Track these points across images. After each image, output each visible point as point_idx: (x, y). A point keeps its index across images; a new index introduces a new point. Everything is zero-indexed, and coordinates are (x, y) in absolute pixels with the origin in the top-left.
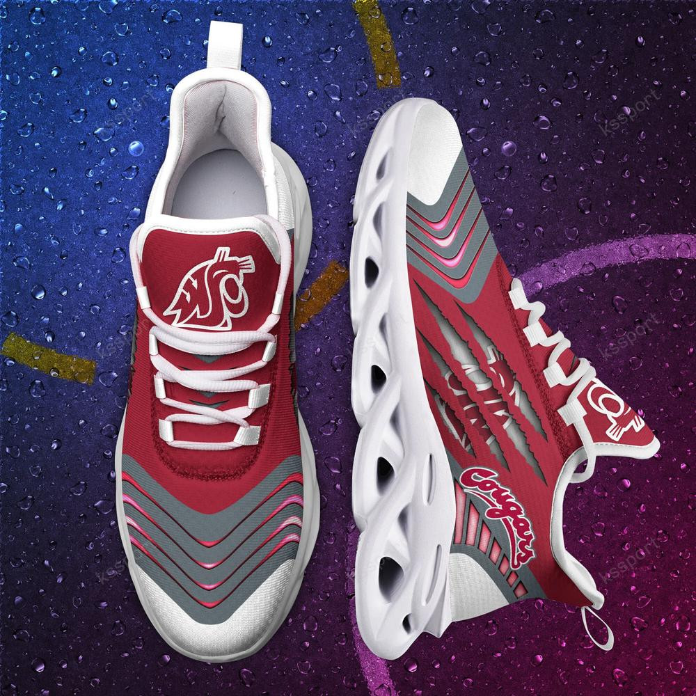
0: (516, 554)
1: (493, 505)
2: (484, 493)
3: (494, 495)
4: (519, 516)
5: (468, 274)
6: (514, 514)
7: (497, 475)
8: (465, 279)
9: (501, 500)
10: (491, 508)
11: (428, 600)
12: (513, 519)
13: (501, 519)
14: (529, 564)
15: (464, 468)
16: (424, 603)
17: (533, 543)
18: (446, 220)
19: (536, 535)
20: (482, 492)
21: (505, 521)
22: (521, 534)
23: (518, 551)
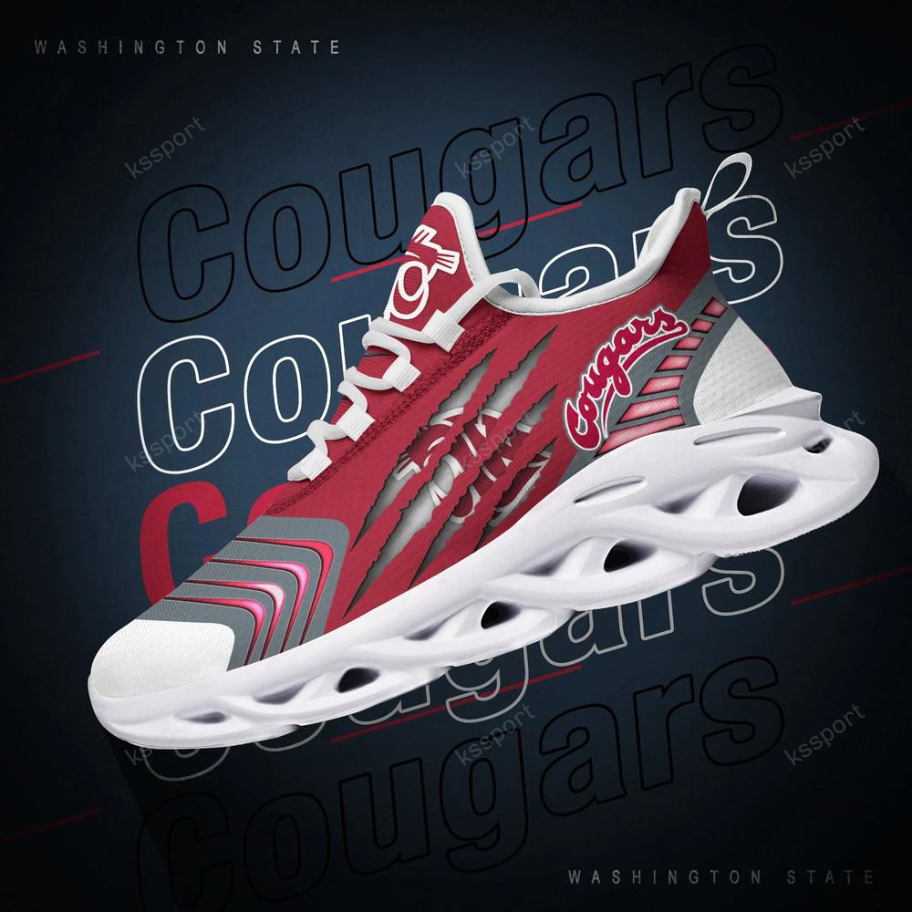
0: (667, 333)
1: (611, 390)
2: (600, 409)
3: (596, 394)
4: (613, 349)
5: (310, 545)
6: (613, 357)
7: (568, 401)
8: (316, 546)
9: (600, 382)
10: (616, 392)
11: (777, 430)
12: (621, 356)
13: (626, 373)
14: (674, 311)
15: (576, 449)
16: (782, 435)
17: (642, 315)
18: (245, 604)
19: (630, 317)
20: (599, 412)
21: (626, 366)
22: (636, 338)
23: (661, 330)
